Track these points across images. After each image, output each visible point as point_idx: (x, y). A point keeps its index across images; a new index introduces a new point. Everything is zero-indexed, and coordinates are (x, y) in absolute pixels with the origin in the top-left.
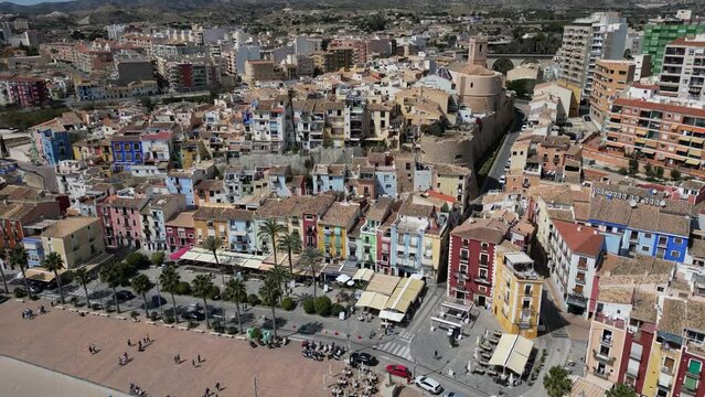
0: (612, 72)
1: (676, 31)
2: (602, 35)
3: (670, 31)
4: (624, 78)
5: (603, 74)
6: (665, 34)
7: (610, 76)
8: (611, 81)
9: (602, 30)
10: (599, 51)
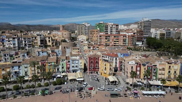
0: (94, 31)
1: (101, 25)
2: (87, 26)
3: (100, 25)
4: (97, 32)
5: (92, 32)
6: (99, 26)
7: (94, 32)
8: (94, 33)
9: (86, 26)
10: (87, 30)
